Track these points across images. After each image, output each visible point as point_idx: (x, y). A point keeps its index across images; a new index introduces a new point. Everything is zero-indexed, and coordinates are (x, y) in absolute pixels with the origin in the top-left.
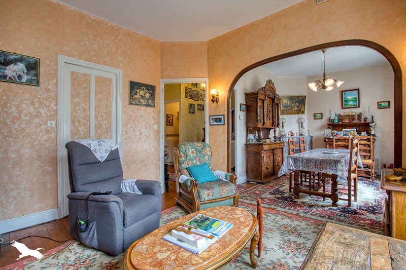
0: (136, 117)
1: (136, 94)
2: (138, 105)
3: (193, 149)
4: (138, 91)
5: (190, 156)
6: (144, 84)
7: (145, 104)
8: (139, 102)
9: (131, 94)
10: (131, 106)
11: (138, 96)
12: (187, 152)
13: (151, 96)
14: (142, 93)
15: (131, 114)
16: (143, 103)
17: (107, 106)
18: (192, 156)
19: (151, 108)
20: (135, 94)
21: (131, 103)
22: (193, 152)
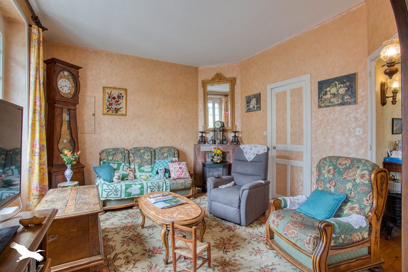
0: (328, 121)
1: (326, 94)
2: (329, 106)
3: (331, 167)
4: (328, 89)
5: (324, 176)
6: (336, 78)
7: (339, 102)
8: (330, 102)
9: (319, 97)
10: (321, 109)
11: (328, 96)
12: (322, 168)
13: (348, 90)
14: (334, 90)
15: (321, 118)
16: (336, 103)
17: (299, 114)
18: (326, 176)
19: (350, 106)
20: (324, 95)
21: (320, 107)
22: (329, 171)
